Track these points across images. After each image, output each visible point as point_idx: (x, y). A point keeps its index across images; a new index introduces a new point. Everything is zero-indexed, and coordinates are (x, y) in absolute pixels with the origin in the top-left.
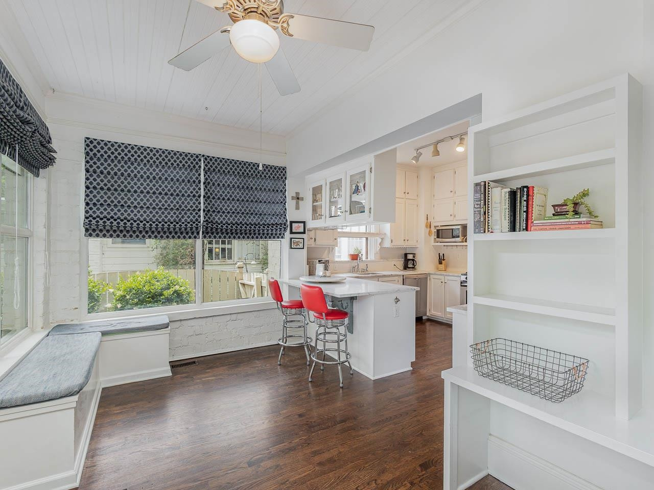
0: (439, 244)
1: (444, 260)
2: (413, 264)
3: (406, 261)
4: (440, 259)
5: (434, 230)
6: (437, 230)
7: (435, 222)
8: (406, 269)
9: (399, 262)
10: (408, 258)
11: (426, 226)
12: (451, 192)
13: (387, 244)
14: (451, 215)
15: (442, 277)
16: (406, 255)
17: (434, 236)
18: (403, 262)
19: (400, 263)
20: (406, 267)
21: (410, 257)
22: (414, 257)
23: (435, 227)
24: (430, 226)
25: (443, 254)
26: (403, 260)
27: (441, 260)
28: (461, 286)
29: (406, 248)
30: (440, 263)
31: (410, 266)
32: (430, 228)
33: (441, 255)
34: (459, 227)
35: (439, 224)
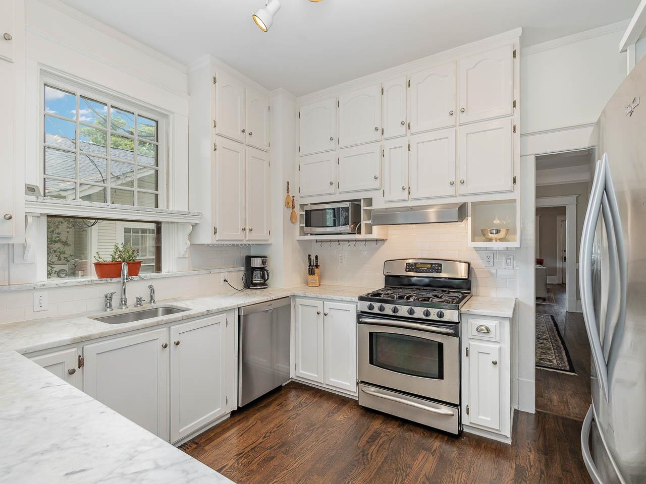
0: (309, 237)
1: (317, 266)
2: (263, 277)
3: (250, 270)
4: (310, 265)
5: (299, 212)
6: (307, 212)
7: (301, 197)
8: (249, 288)
9: (235, 273)
10: (253, 265)
11: (287, 205)
12: (331, 139)
13: (206, 237)
14: (331, 184)
15: (319, 303)
16: (249, 259)
17: (299, 224)
18: (242, 274)
19: (237, 276)
20: (249, 284)
21: (257, 263)
22: (264, 263)
23: (302, 206)
24: (293, 204)
25: (317, 257)
26: (243, 268)
27: (313, 267)
28: (359, 322)
29: (248, 247)
30: (312, 272)
31: (257, 280)
32: (293, 207)
33: (313, 257)
34: (348, 205)
35: (309, 201)
